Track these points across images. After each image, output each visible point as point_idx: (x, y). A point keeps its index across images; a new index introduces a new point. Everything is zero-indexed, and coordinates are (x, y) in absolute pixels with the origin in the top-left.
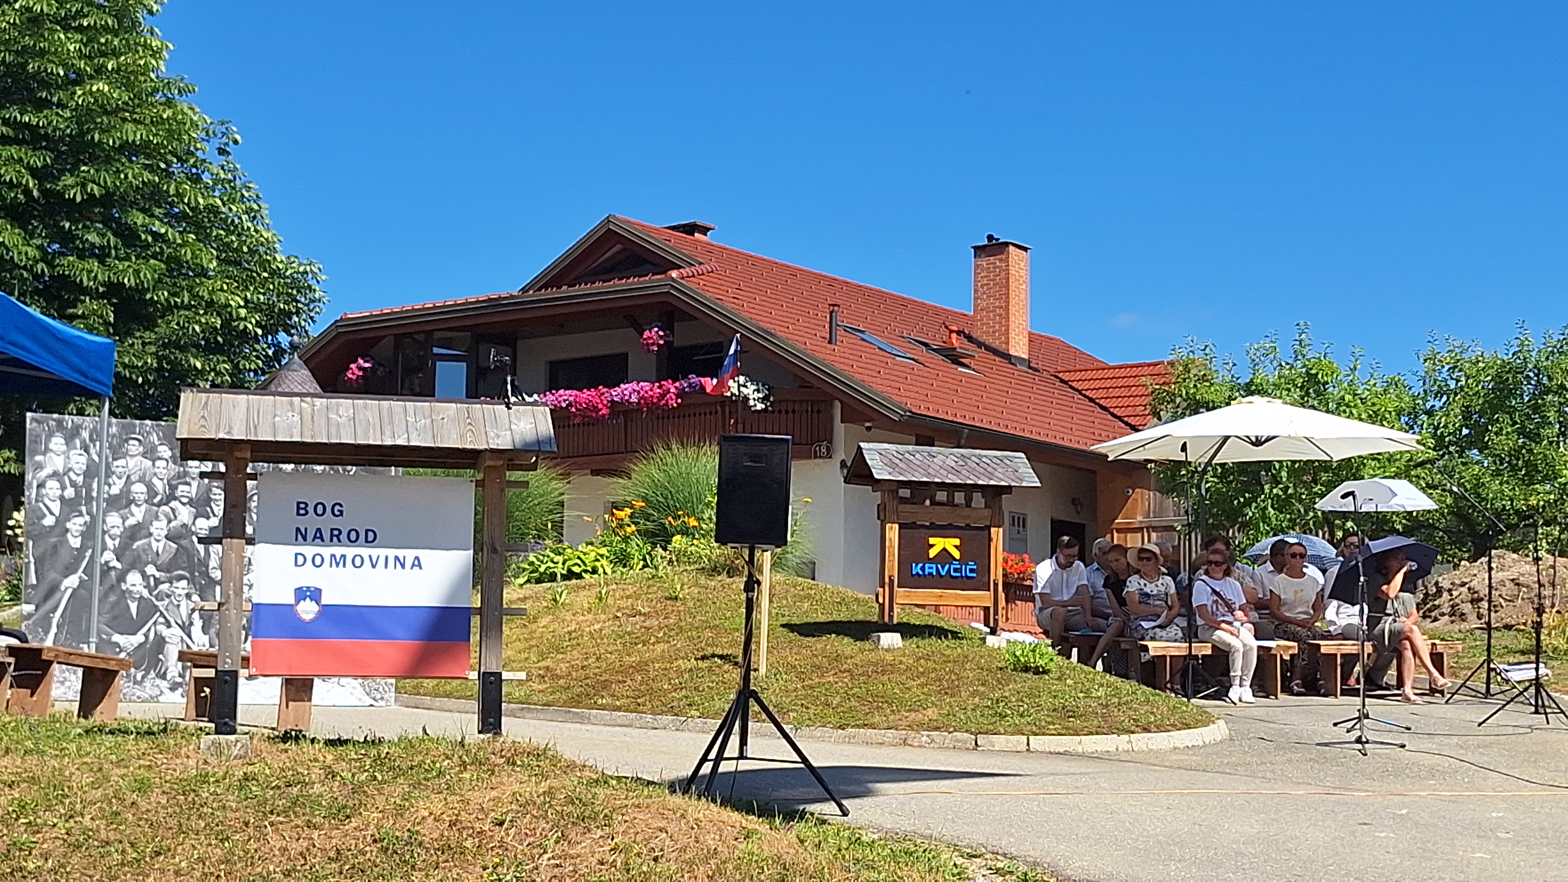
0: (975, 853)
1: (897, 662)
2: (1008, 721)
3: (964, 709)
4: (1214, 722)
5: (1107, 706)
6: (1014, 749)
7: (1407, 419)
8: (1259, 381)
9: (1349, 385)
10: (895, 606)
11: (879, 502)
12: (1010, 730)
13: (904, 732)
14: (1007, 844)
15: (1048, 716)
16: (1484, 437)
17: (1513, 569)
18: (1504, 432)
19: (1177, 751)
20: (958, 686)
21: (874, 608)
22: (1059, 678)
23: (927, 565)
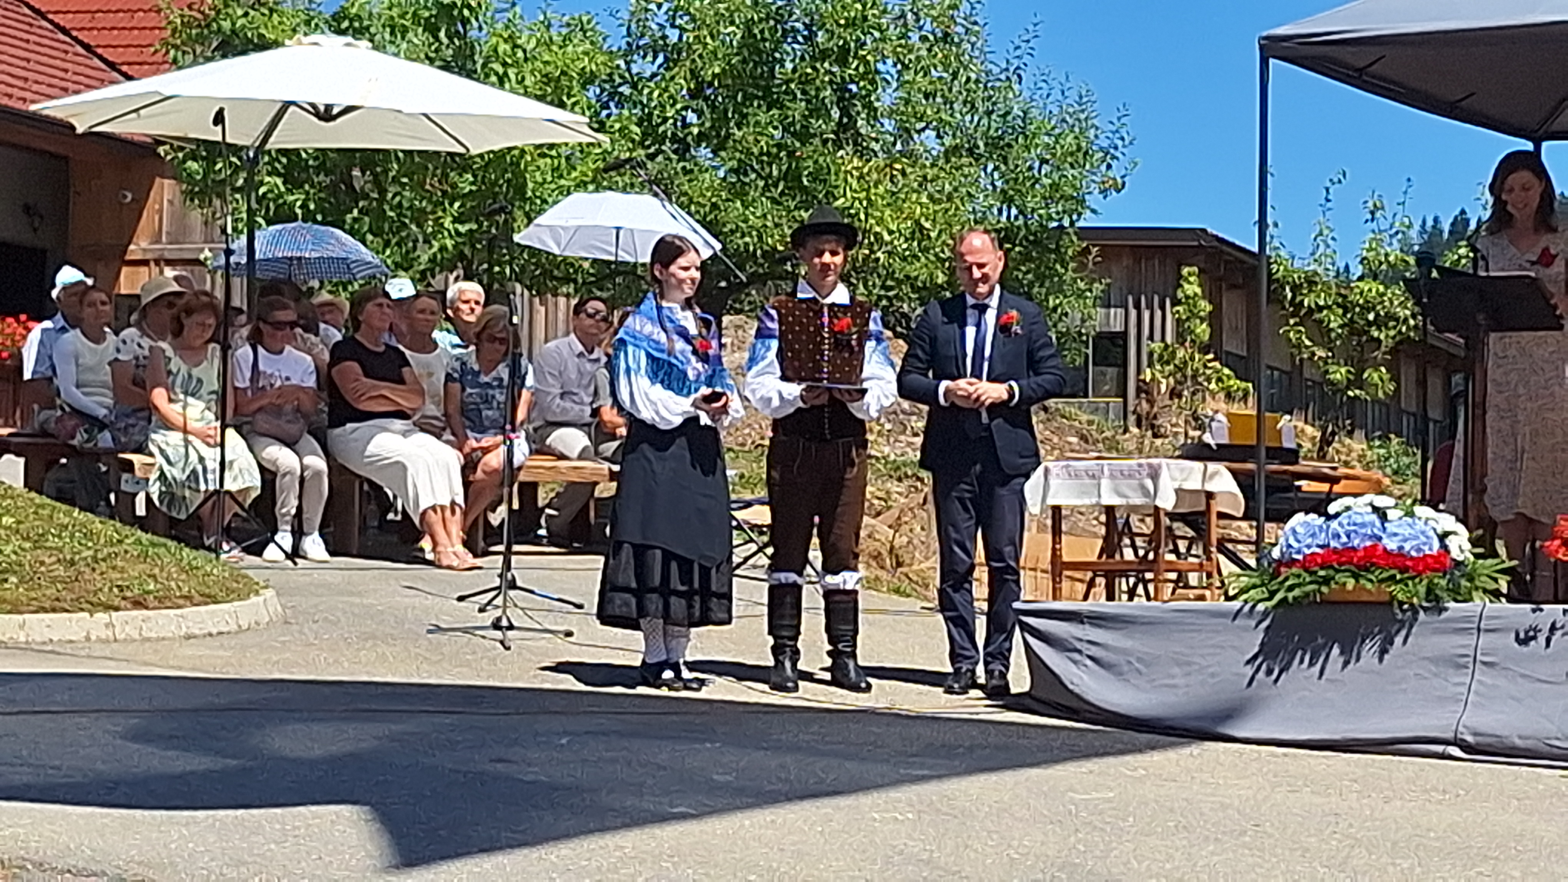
4: (257, 593)
5: (72, 563)
7: (598, 91)
8: (355, 10)
9: (507, 27)
19: (192, 641)
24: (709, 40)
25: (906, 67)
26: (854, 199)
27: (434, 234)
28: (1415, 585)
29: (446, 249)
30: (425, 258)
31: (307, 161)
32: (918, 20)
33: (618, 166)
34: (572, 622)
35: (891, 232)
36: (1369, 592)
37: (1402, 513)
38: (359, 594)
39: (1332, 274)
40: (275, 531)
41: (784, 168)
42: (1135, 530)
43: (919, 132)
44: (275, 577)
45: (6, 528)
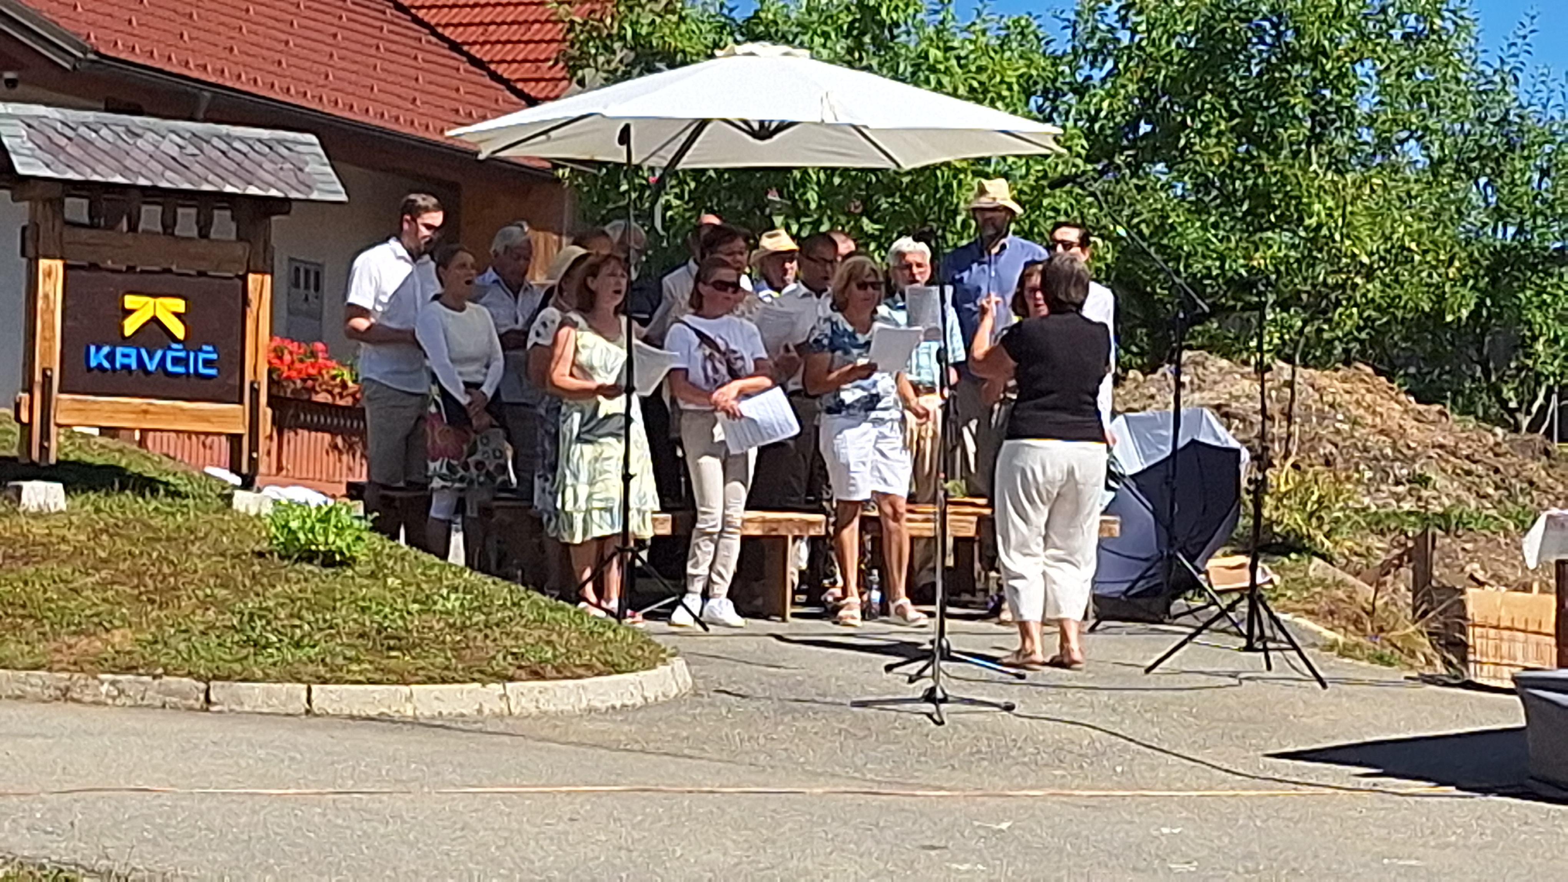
1: (54, 540)
2: (271, 656)
3: (186, 632)
4: (664, 661)
5: (464, 627)
6: (282, 710)
7: (1040, 101)
8: (770, 16)
9: (938, 32)
10: (53, 429)
11: (26, 223)
12: (272, 672)
13: (66, 675)
15: (349, 646)
16: (1179, 139)
17: (1216, 388)
18: (1214, 131)
19: (593, 714)
20: (175, 588)
21: (10, 432)
22: (373, 575)
23: (119, 350)
25: (1388, 69)
26: (1329, 218)
31: (718, 183)
32: (1403, 16)
34: (1013, 694)
35: (1370, 254)
38: (777, 662)
40: (685, 591)
41: (1250, 183)
43: (1401, 142)
44: (684, 644)
45: (391, 590)
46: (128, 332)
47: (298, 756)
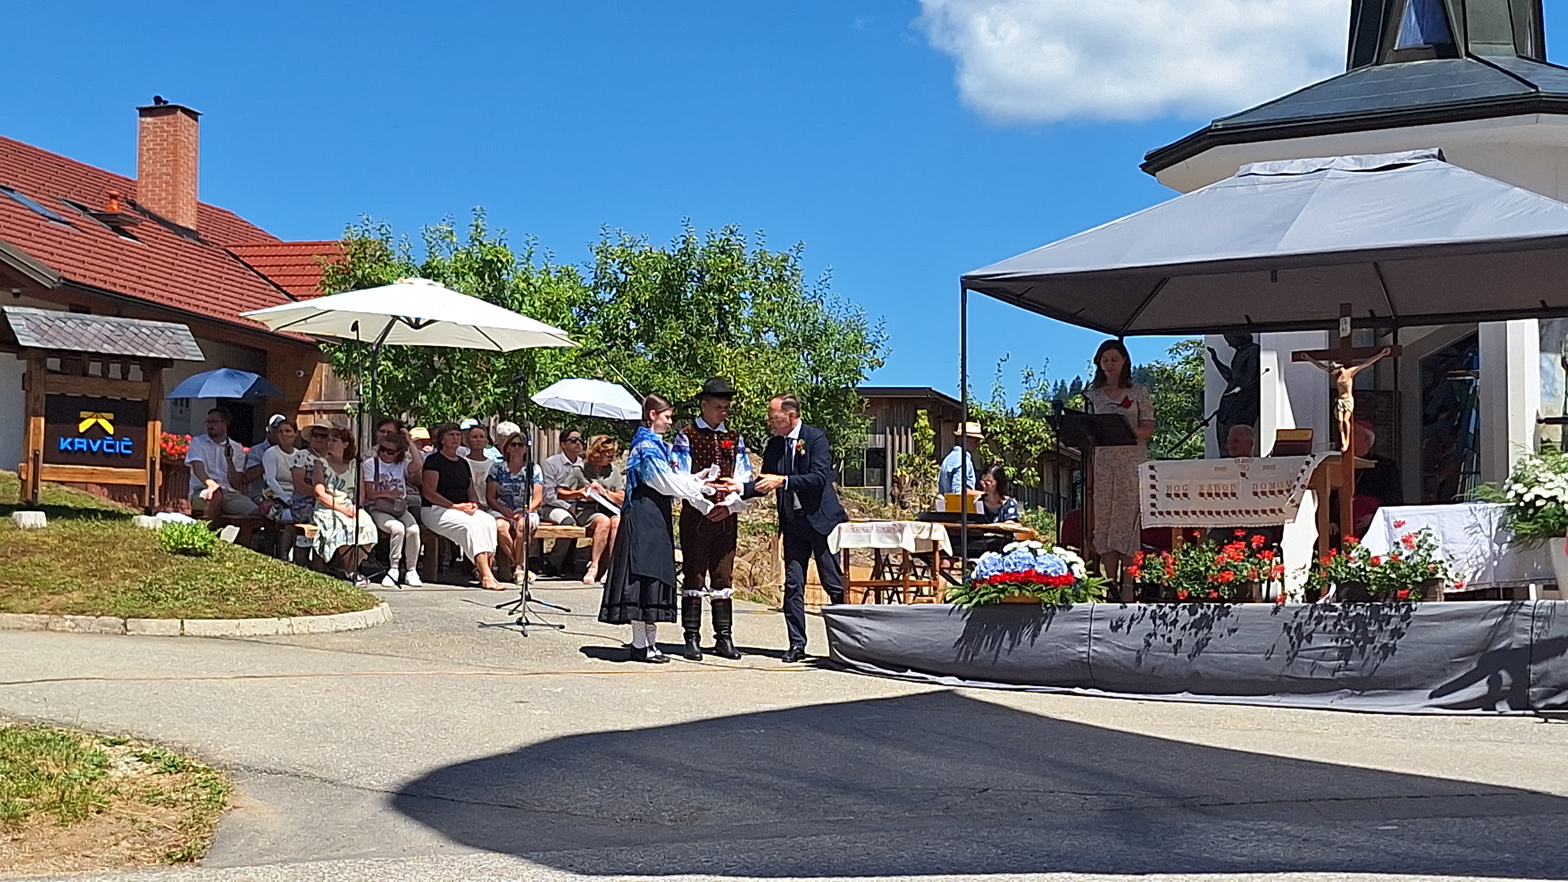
0: (118, 740)
1: (39, 543)
2: (161, 604)
3: (114, 592)
4: (377, 605)
5: (268, 589)
6: (167, 633)
7: (578, 310)
8: (435, 264)
9: (524, 273)
10: (40, 483)
11: (25, 371)
12: (162, 613)
13: (46, 616)
14: (152, 729)
15: (205, 599)
18: (668, 327)
19: (339, 634)
20: (107, 569)
21: (15, 484)
22: (217, 561)
23: (77, 440)
24: (643, 280)
25: (757, 295)
26: (728, 372)
27: (482, 393)
28: (1054, 593)
29: (489, 402)
30: (476, 408)
31: (407, 351)
32: (763, 269)
33: (589, 353)
34: (564, 620)
35: (749, 391)
36: (1028, 597)
37: (1045, 551)
38: (439, 605)
39: (1004, 414)
40: (390, 568)
41: (686, 354)
42: (892, 563)
43: (765, 333)
44: (388, 596)
45: (228, 569)
46: (82, 429)
47: (177, 659)
